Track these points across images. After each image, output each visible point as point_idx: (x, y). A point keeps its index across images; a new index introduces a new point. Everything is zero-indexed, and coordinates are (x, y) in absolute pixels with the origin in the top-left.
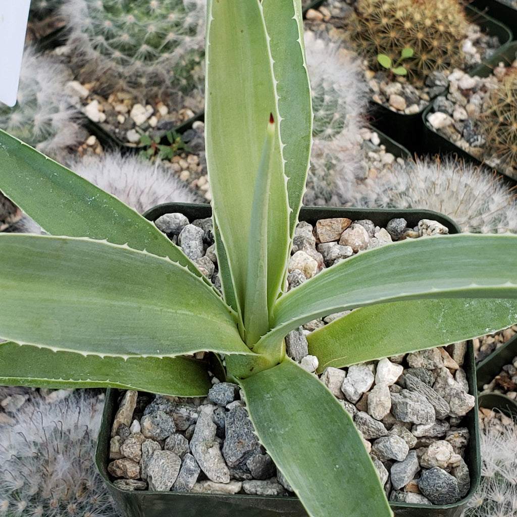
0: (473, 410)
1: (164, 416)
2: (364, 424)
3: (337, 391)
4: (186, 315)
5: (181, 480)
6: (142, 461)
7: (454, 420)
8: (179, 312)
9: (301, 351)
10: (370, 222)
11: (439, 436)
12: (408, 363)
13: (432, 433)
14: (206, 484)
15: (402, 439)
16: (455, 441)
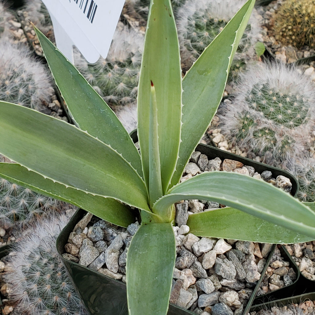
0: (257, 281)
1: (100, 230)
2: (196, 268)
3: (190, 247)
4: (112, 178)
5: (94, 263)
6: (81, 248)
7: (248, 284)
8: (108, 175)
9: (182, 221)
10: (253, 168)
11: (236, 289)
12: (235, 246)
13: (232, 286)
14: (105, 270)
15: (212, 283)
16: (242, 295)
